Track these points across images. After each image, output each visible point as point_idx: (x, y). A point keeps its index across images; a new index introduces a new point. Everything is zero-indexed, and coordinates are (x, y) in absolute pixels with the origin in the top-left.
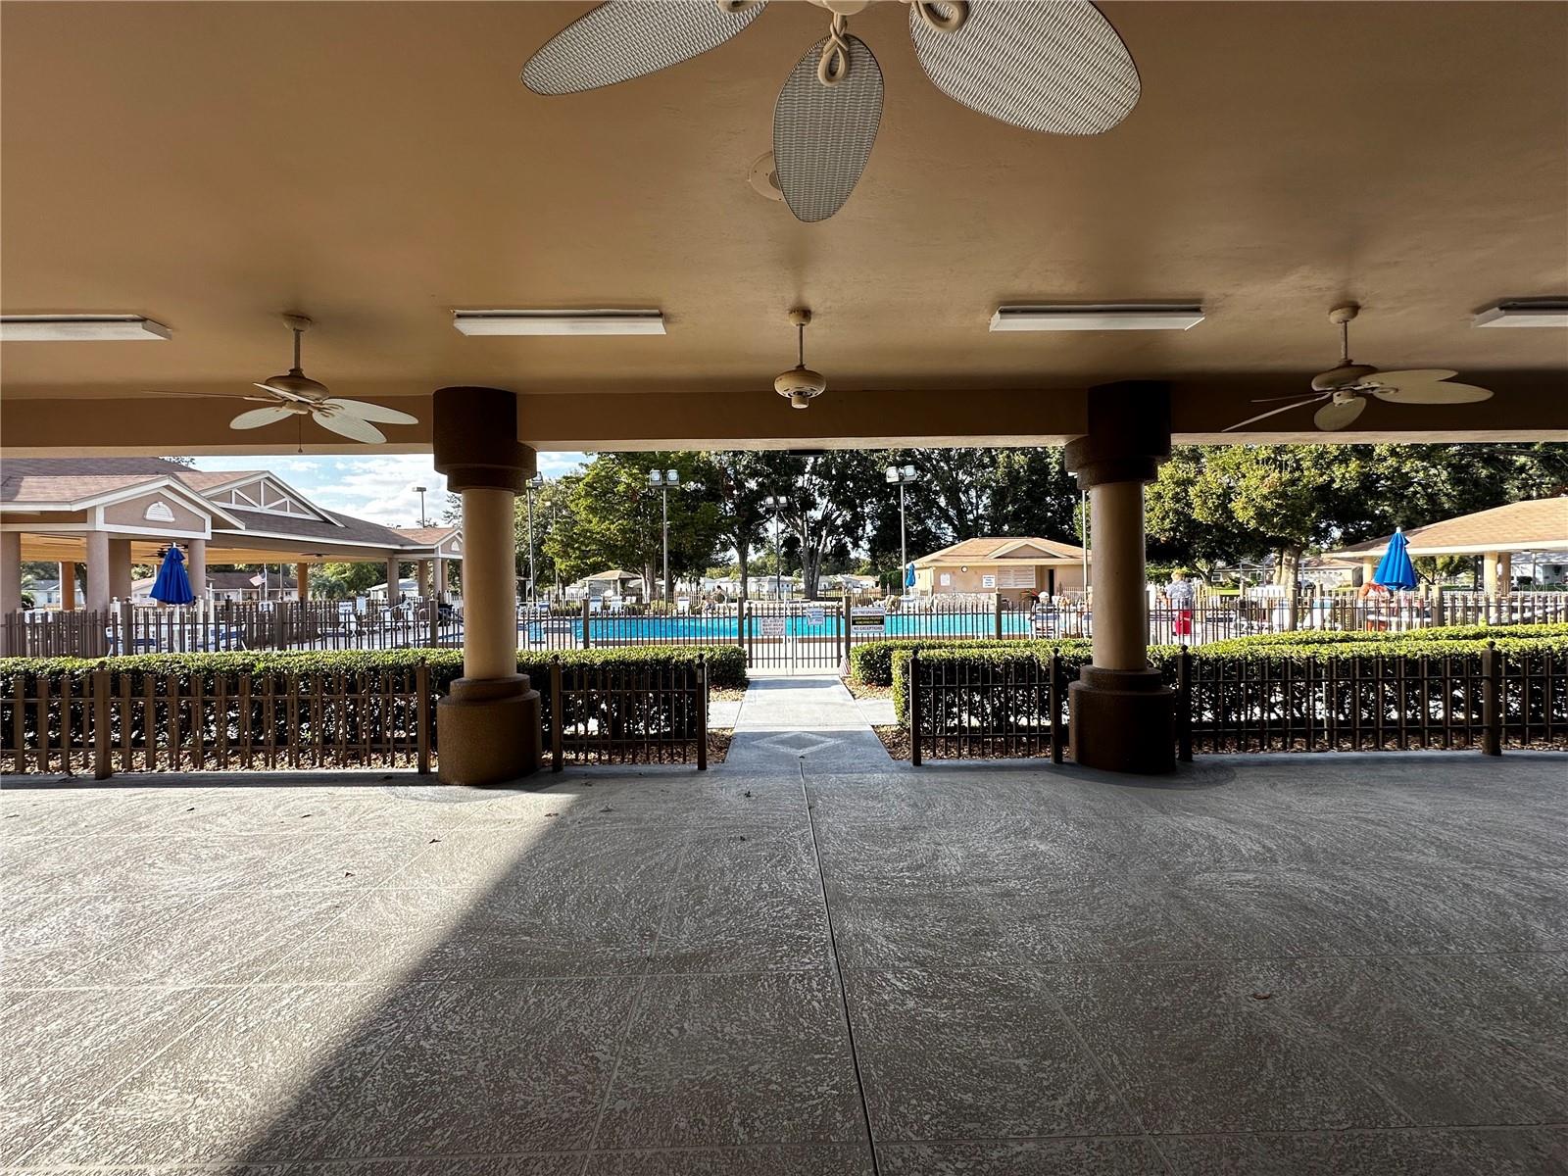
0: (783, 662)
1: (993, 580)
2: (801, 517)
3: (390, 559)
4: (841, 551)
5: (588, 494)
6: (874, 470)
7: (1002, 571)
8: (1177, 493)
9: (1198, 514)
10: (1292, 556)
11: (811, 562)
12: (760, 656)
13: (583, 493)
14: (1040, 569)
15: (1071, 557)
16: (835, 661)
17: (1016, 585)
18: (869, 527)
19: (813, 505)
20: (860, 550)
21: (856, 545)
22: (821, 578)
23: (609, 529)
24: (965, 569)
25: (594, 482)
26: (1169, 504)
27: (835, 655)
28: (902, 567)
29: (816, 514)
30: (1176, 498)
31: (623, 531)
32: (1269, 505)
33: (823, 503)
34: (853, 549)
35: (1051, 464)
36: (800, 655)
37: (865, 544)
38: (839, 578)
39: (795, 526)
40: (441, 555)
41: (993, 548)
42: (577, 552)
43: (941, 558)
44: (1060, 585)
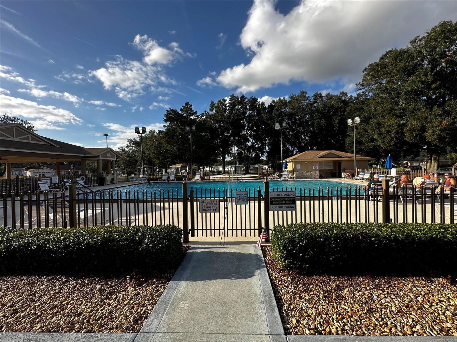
0: (217, 232)
1: (317, 166)
2: (243, 145)
3: (82, 160)
4: (257, 156)
5: (166, 137)
6: (269, 127)
7: (320, 163)
8: (397, 130)
9: (408, 138)
10: (437, 156)
11: (247, 160)
12: (200, 227)
13: (164, 136)
14: (334, 162)
15: (348, 157)
16: (257, 231)
17: (325, 168)
18: (267, 148)
19: (248, 141)
20: (264, 156)
21: (263, 155)
22: (250, 166)
23: (173, 149)
24: (306, 162)
25: (168, 132)
26: (393, 135)
27: (257, 227)
28: (282, 162)
29: (249, 144)
30: (397, 132)
31: (178, 149)
32: (444, 134)
33: (251, 140)
34: (261, 156)
35: (335, 123)
36: (230, 227)
37: (266, 154)
38: (257, 166)
39: (241, 148)
40: (101, 158)
41: (316, 154)
42: (162, 157)
43: (297, 158)
44: (344, 168)
